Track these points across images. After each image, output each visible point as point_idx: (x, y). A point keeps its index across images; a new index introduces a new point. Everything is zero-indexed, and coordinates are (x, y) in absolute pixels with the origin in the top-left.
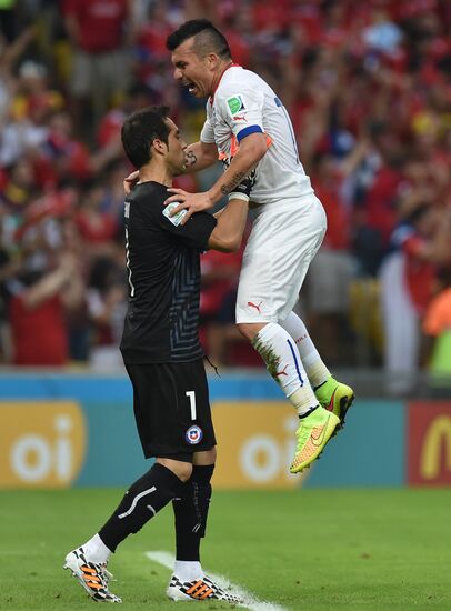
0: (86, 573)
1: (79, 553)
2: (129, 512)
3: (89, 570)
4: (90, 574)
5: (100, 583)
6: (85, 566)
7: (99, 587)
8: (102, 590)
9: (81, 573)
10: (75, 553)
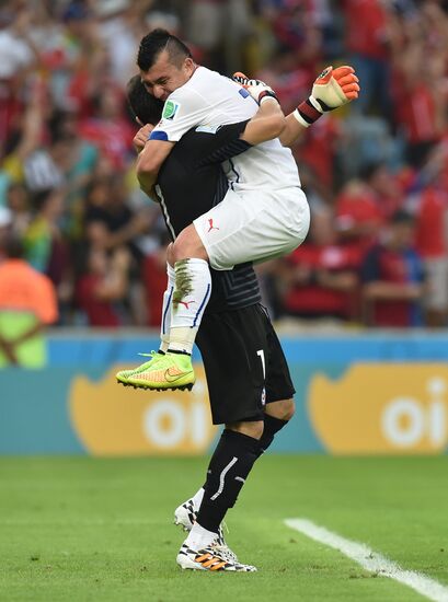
0: (203, 562)
1: (184, 550)
2: (220, 491)
3: (203, 557)
4: (207, 560)
5: (221, 561)
6: (197, 557)
7: (222, 565)
8: (227, 565)
9: (199, 565)
10: (181, 552)
